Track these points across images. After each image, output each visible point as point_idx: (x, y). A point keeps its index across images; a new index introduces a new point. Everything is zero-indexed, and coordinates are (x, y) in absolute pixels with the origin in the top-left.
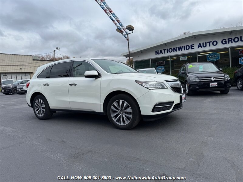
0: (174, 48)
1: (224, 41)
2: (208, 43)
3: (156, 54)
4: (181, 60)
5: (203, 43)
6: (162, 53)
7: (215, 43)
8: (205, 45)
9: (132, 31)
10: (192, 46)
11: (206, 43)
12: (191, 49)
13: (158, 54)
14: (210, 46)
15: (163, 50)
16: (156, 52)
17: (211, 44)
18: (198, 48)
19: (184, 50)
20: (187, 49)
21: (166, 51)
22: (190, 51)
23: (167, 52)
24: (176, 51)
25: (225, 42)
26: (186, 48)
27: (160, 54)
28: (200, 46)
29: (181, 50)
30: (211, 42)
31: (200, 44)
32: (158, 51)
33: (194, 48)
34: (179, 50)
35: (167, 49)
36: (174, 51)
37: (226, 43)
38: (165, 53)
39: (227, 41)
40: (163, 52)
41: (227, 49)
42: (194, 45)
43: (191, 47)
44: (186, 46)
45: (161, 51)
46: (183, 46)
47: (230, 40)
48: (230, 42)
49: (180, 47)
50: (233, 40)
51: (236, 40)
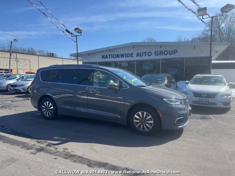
0: (117, 55)
1: (157, 53)
2: (145, 53)
3: (102, 58)
4: (123, 66)
5: (140, 53)
6: (108, 58)
7: (150, 54)
8: (141, 55)
9: (80, 34)
10: (132, 54)
11: (143, 53)
12: (131, 57)
13: (104, 58)
14: (145, 56)
15: (108, 55)
16: (102, 55)
17: (147, 54)
18: (137, 56)
19: (126, 57)
20: (127, 57)
21: (111, 56)
22: (130, 59)
23: (112, 58)
24: (119, 57)
25: (157, 54)
26: (127, 55)
27: (106, 58)
28: (138, 55)
29: (123, 57)
30: (147, 52)
31: (138, 53)
32: (104, 55)
33: (133, 57)
34: (121, 57)
35: (112, 55)
36: (117, 58)
37: (158, 55)
38: (110, 58)
39: (159, 53)
41: (159, 60)
42: (133, 53)
43: (131, 55)
44: (127, 54)
45: (107, 56)
46: (125, 53)
47: (161, 53)
48: (161, 54)
49: (122, 54)
50: (163, 53)
51: (166, 53)
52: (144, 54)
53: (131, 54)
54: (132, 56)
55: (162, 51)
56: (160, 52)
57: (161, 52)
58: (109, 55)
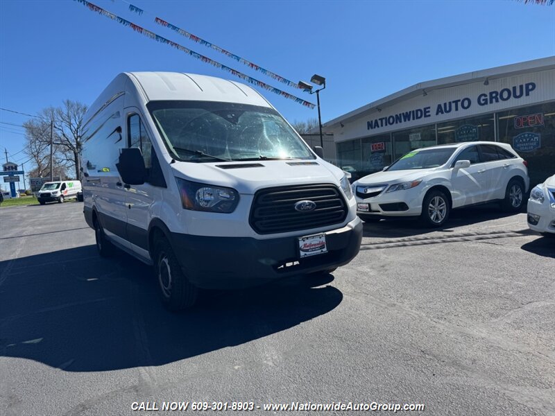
0: (397, 116)
1: (483, 98)
3: (368, 129)
4: (410, 140)
5: (445, 104)
6: (378, 127)
7: (466, 104)
8: (448, 109)
9: (323, 86)
10: (427, 110)
11: (450, 103)
12: (426, 116)
13: (372, 128)
14: (457, 109)
16: (368, 122)
17: (459, 103)
18: (437, 114)
19: (414, 119)
20: (418, 118)
21: (384, 121)
22: (423, 121)
23: (386, 125)
24: (401, 122)
25: (483, 100)
26: (417, 115)
27: (375, 127)
28: (440, 110)
29: (409, 120)
30: (459, 101)
31: (439, 106)
32: (372, 122)
33: (429, 116)
34: (405, 121)
35: (386, 118)
36: (397, 123)
37: (486, 103)
38: (382, 126)
39: (488, 97)
40: (379, 122)
41: (490, 115)
42: (429, 108)
43: (426, 112)
44: (417, 111)
46: (411, 110)
47: (495, 97)
48: (494, 100)
49: (407, 113)
50: (498, 97)
51: (505, 95)
52: (453, 105)
53: (425, 109)
54: (427, 114)
55: (496, 93)
56: (491, 94)
57: (494, 95)
58: (381, 120)
